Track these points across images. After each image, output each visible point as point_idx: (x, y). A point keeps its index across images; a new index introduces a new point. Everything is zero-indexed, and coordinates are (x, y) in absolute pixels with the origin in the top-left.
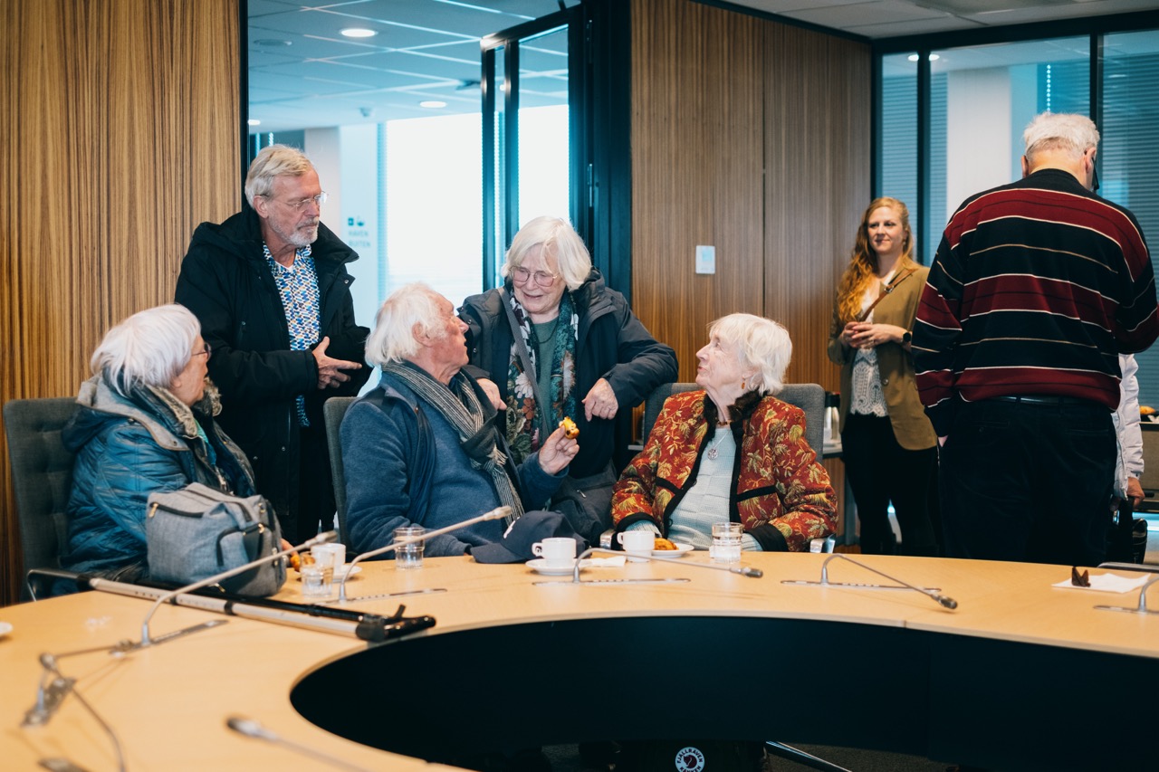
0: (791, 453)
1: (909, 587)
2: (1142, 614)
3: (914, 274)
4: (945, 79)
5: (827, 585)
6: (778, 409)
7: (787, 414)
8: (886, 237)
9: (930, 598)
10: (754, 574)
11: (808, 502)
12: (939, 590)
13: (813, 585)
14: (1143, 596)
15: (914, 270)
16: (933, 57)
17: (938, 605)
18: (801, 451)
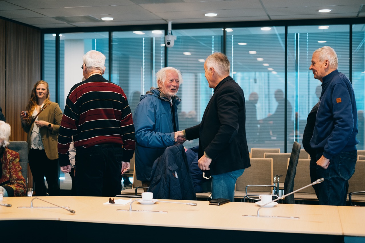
0: (14, 167)
1: (59, 207)
2: (131, 212)
3: (50, 104)
4: (64, 42)
5: (33, 208)
6: (11, 154)
7: (14, 155)
8: (42, 93)
9: (66, 210)
10: (9, 206)
11: (17, 183)
12: (69, 207)
13: (28, 208)
14: (131, 206)
15: (50, 103)
16: (61, 35)
17: (69, 212)
18: (17, 167)
